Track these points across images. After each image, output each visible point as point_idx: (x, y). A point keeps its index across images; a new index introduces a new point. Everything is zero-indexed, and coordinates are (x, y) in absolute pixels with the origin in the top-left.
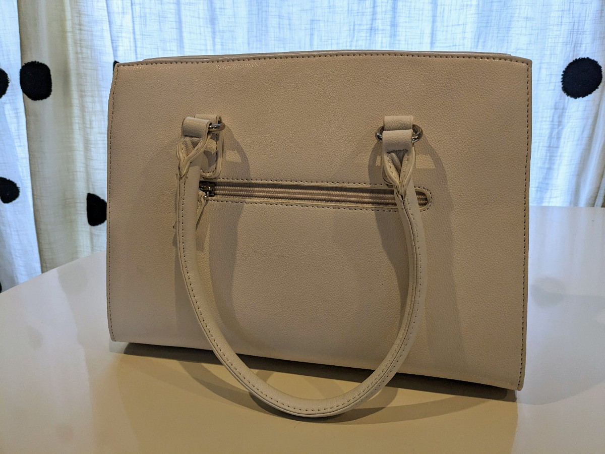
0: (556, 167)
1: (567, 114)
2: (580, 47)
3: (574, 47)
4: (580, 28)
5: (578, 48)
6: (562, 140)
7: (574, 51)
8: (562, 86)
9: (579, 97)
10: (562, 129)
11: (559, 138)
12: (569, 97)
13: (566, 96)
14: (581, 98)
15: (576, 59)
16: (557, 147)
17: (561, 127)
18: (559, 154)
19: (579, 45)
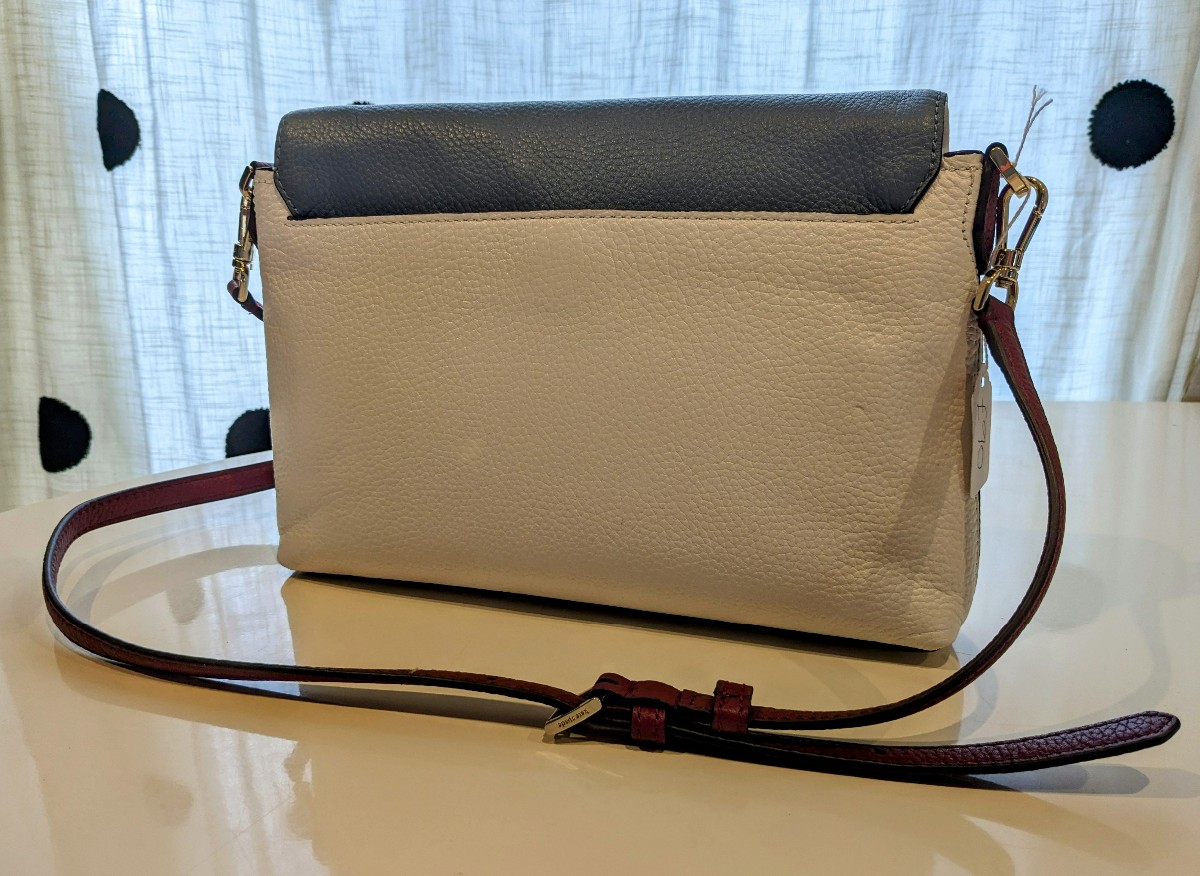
0: (1080, 320)
1: (1101, 204)
2: (1127, 57)
3: (1115, 58)
4: (1126, 16)
5: (1123, 60)
6: (1093, 263)
7: (1114, 66)
8: (1090, 144)
9: (1127, 166)
10: (1093, 237)
11: (1085, 257)
12: (1106, 167)
13: (1100, 164)
14: (1131, 168)
15: (1119, 84)
16: (1083, 278)
17: (1089, 234)
18: (1086, 294)
19: (1124, 55)
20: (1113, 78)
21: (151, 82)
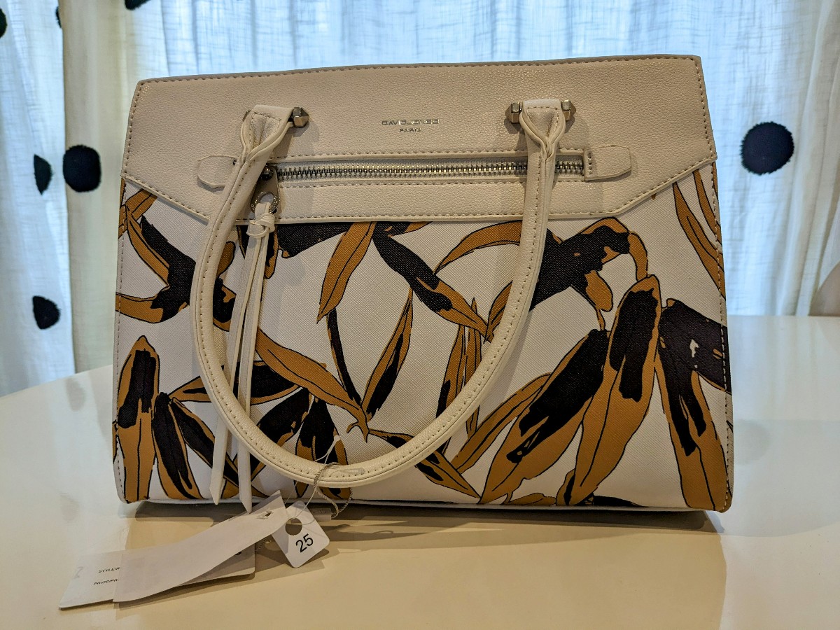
0: (741, 266)
1: (750, 196)
3: (754, 109)
4: (759, 84)
5: (759, 110)
6: (747, 231)
7: (754, 114)
8: (742, 160)
9: (765, 172)
10: (746, 215)
11: (742, 228)
12: (752, 174)
13: (748, 172)
14: (767, 174)
15: (757, 125)
16: (741, 240)
17: (743, 214)
18: (744, 249)
19: (759, 107)
20: (753, 121)
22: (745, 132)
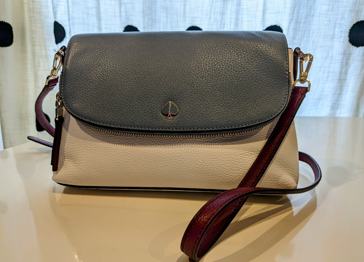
0: (344, 93)
1: (352, 58)
2: (361, 13)
3: (357, 13)
6: (348, 75)
7: (357, 16)
8: (348, 39)
9: (360, 46)
10: (349, 67)
13: (351, 45)
15: (358, 22)
16: (345, 80)
18: (346, 85)
20: (356, 20)
21: (69, 19)
22: (352, 25)
